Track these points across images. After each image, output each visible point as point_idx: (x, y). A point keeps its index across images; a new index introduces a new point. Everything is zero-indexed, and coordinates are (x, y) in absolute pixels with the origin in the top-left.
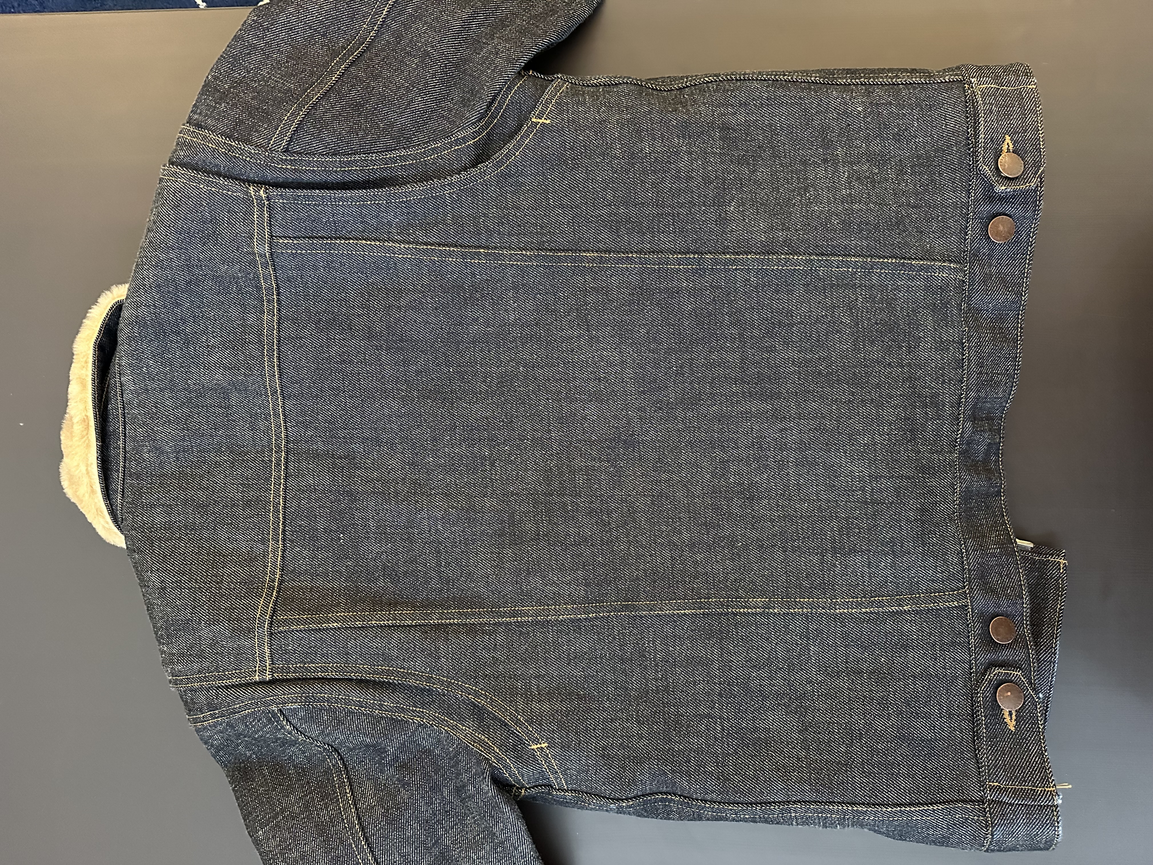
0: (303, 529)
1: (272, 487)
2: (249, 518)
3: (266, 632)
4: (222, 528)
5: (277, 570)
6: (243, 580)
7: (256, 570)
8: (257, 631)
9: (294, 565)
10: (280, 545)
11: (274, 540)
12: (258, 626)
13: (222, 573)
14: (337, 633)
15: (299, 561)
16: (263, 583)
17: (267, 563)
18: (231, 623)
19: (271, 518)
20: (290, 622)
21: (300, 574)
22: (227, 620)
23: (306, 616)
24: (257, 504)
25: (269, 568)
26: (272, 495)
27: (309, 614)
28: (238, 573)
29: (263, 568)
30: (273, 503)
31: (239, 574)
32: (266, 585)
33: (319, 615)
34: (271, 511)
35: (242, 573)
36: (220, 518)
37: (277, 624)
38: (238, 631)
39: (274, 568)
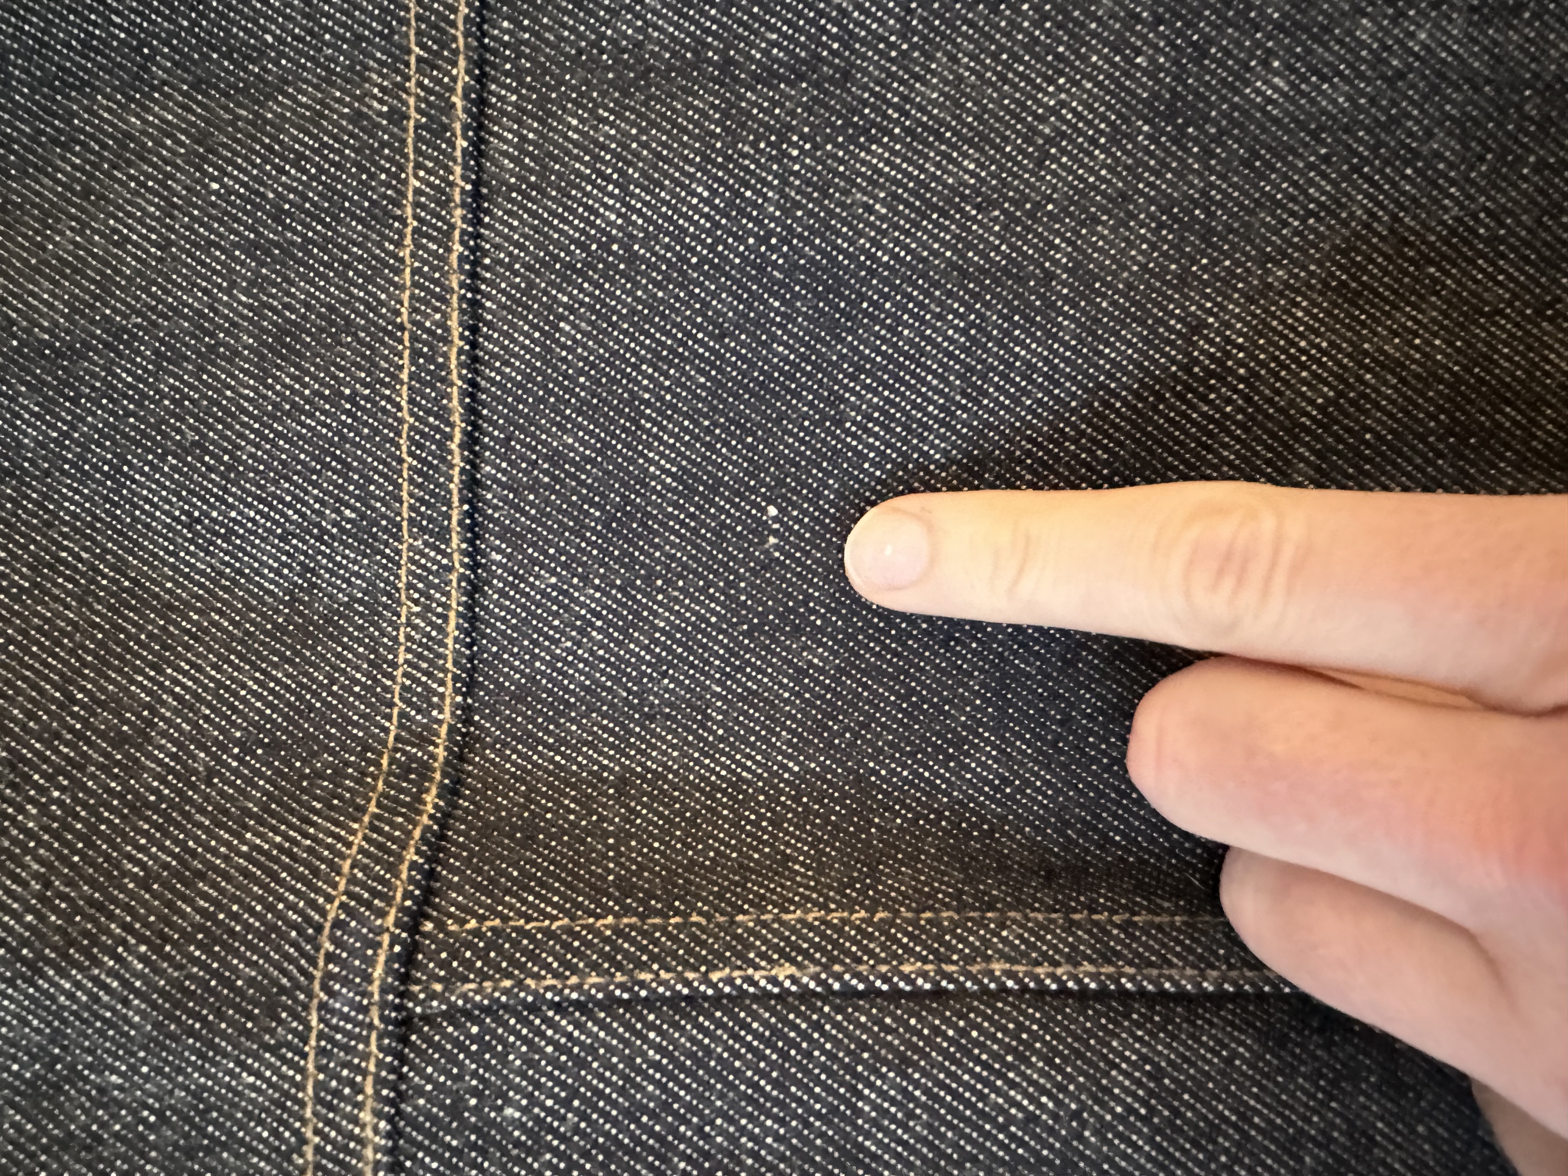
0: (574, 477)
1: (405, 253)
2: (288, 414)
3: (375, 1013)
4: (155, 468)
5: (442, 683)
6: (261, 729)
7: (334, 681)
8: (322, 1006)
9: (530, 664)
10: (456, 557)
11: (423, 530)
12: (328, 976)
13: (149, 692)
14: (795, 1027)
15: (557, 642)
16: (367, 748)
17: (390, 650)
18: (168, 958)
19: (405, 414)
20: (524, 951)
21: (561, 708)
22: (142, 939)
23: (610, 919)
24: (328, 347)
25: (399, 673)
26: (406, 296)
27: (627, 911)
28: (235, 694)
29: (368, 675)
30: (414, 338)
31: (243, 700)
32: (385, 762)
33: (686, 915)
34: (405, 376)
35: (259, 697)
36: (141, 420)
37: (443, 964)
38: (203, 1003)
39: (426, 673)
